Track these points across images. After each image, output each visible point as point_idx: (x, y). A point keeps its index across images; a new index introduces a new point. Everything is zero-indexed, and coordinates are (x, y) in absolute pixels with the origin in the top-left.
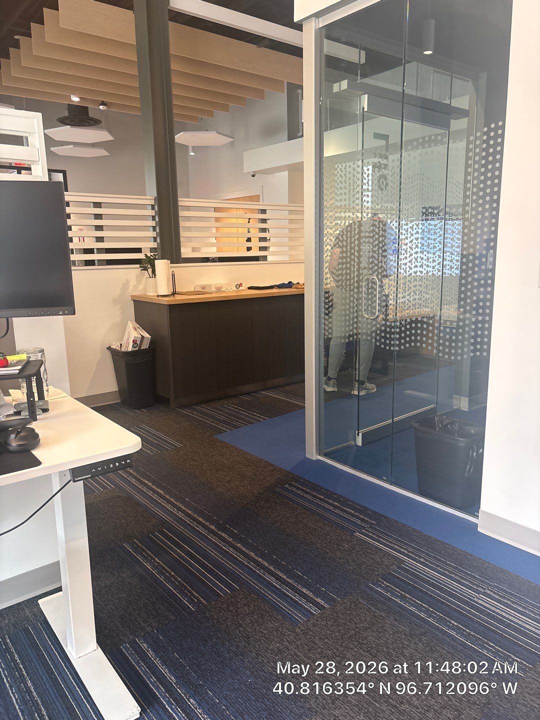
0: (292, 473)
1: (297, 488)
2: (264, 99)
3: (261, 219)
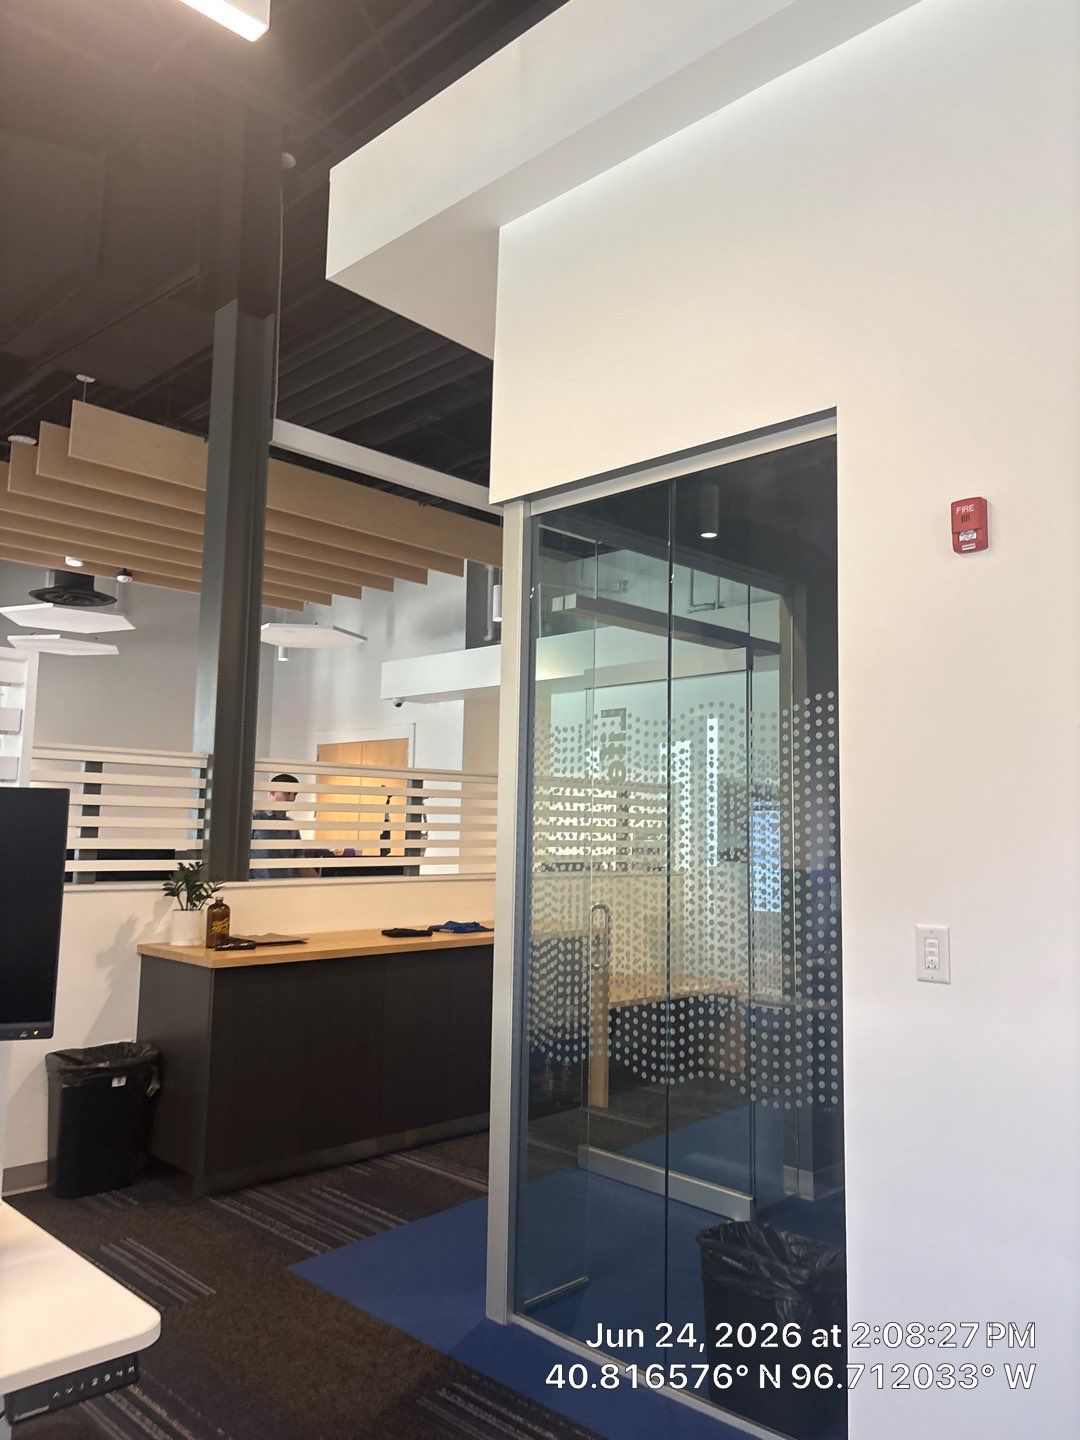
0: (455, 1360)
1: (468, 1398)
2: (426, 583)
3: (413, 798)
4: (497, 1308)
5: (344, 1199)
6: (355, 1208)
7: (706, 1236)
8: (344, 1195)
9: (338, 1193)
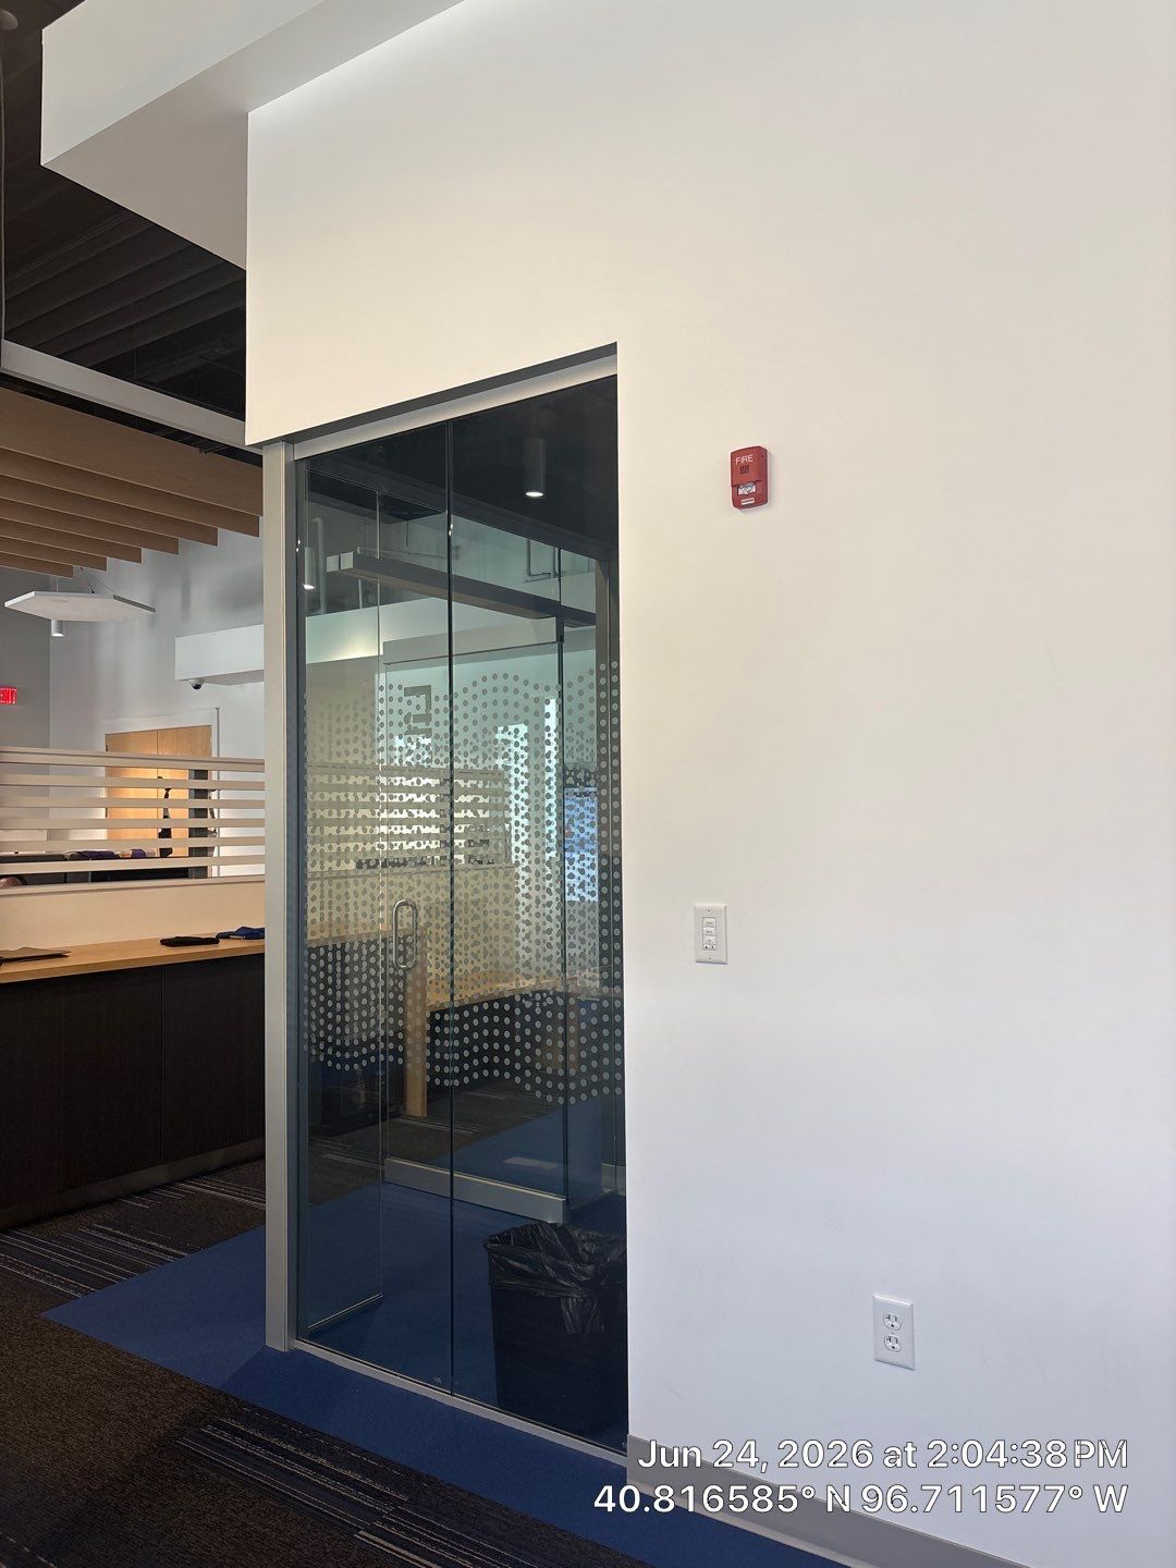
0: (226, 1395)
1: (235, 1432)
2: (216, 544)
3: (196, 790)
4: (278, 1335)
5: (118, 1236)
6: (128, 1244)
7: (496, 1242)
8: (118, 1232)
9: (111, 1230)
